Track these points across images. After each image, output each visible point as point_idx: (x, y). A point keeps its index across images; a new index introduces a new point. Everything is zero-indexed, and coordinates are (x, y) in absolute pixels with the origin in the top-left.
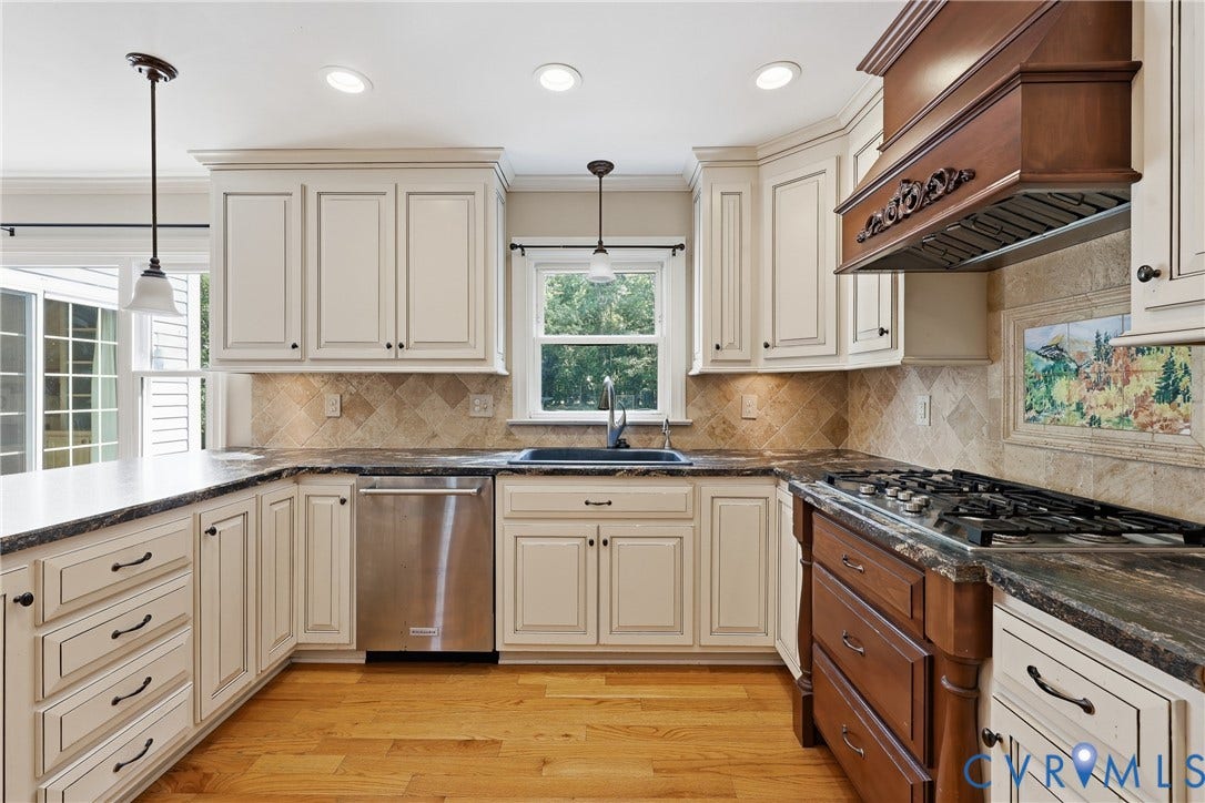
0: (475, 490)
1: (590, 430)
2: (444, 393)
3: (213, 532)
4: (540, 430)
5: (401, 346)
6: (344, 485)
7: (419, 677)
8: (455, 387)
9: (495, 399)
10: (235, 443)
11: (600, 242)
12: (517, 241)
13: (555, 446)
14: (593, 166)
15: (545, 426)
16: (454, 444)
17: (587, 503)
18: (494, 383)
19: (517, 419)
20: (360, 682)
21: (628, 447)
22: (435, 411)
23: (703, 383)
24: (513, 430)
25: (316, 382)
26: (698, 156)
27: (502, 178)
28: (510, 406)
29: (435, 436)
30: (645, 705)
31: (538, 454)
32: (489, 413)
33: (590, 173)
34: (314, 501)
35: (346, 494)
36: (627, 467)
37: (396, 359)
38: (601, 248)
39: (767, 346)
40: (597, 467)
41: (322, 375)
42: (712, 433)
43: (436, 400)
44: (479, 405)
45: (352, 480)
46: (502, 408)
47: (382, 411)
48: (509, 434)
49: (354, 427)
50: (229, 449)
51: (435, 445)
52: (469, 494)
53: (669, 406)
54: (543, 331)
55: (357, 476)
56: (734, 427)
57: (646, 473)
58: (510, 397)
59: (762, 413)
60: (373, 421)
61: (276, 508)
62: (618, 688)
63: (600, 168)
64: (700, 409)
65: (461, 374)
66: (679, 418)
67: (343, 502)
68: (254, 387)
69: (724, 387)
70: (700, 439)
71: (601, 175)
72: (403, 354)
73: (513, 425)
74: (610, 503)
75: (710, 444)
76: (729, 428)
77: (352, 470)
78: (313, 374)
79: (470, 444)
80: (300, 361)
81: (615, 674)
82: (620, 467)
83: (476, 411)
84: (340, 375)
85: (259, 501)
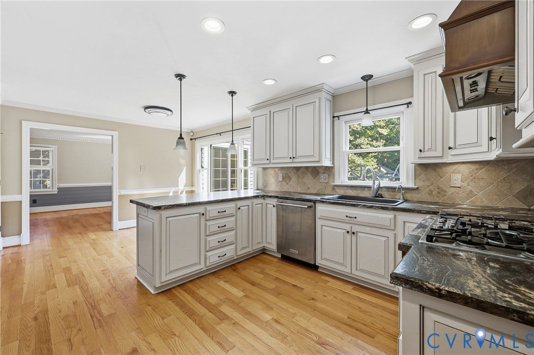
0: (307, 207)
1: (366, 189)
2: (312, 173)
3: (239, 208)
4: (345, 188)
5: (294, 158)
6: (274, 201)
7: (292, 265)
8: (315, 171)
9: (329, 175)
10: (259, 188)
11: (367, 109)
12: (336, 115)
13: (351, 195)
14: (363, 78)
15: (347, 186)
16: (315, 192)
17: (347, 216)
18: (329, 170)
19: (337, 183)
20: (277, 262)
21: (383, 197)
22: (309, 179)
23: (424, 168)
24: (335, 188)
25: (277, 170)
26: (409, 61)
27: (328, 93)
28: (334, 178)
29: (309, 189)
30: (361, 300)
31: (341, 197)
32: (326, 181)
33: (362, 81)
34: (268, 205)
35: (275, 205)
36: (363, 204)
37: (293, 162)
38: (367, 112)
39: (450, 148)
40: (351, 203)
41: (278, 168)
42: (430, 193)
43: (309, 175)
44: (323, 177)
45: (276, 200)
46: (331, 179)
47: (294, 179)
48: (334, 189)
49: (286, 184)
50: (257, 190)
51: (309, 192)
52: (305, 208)
53: (406, 179)
54: (348, 148)
55: (277, 199)
56: (445, 191)
57: (371, 207)
58: (334, 175)
59: (465, 184)
60: (291, 183)
61: (257, 205)
62: (356, 292)
63: (367, 78)
64: (424, 181)
65: (317, 167)
66: (411, 185)
67: (274, 206)
68: (263, 172)
69: (438, 170)
70: (423, 196)
71: (367, 81)
72: (295, 160)
73: (335, 186)
74: (356, 218)
75: (430, 199)
76: (441, 191)
77: (276, 197)
78: (276, 168)
79: (320, 192)
80: (269, 164)
81: (358, 288)
82: (360, 203)
83: (322, 180)
84: (283, 167)
85: (252, 203)
